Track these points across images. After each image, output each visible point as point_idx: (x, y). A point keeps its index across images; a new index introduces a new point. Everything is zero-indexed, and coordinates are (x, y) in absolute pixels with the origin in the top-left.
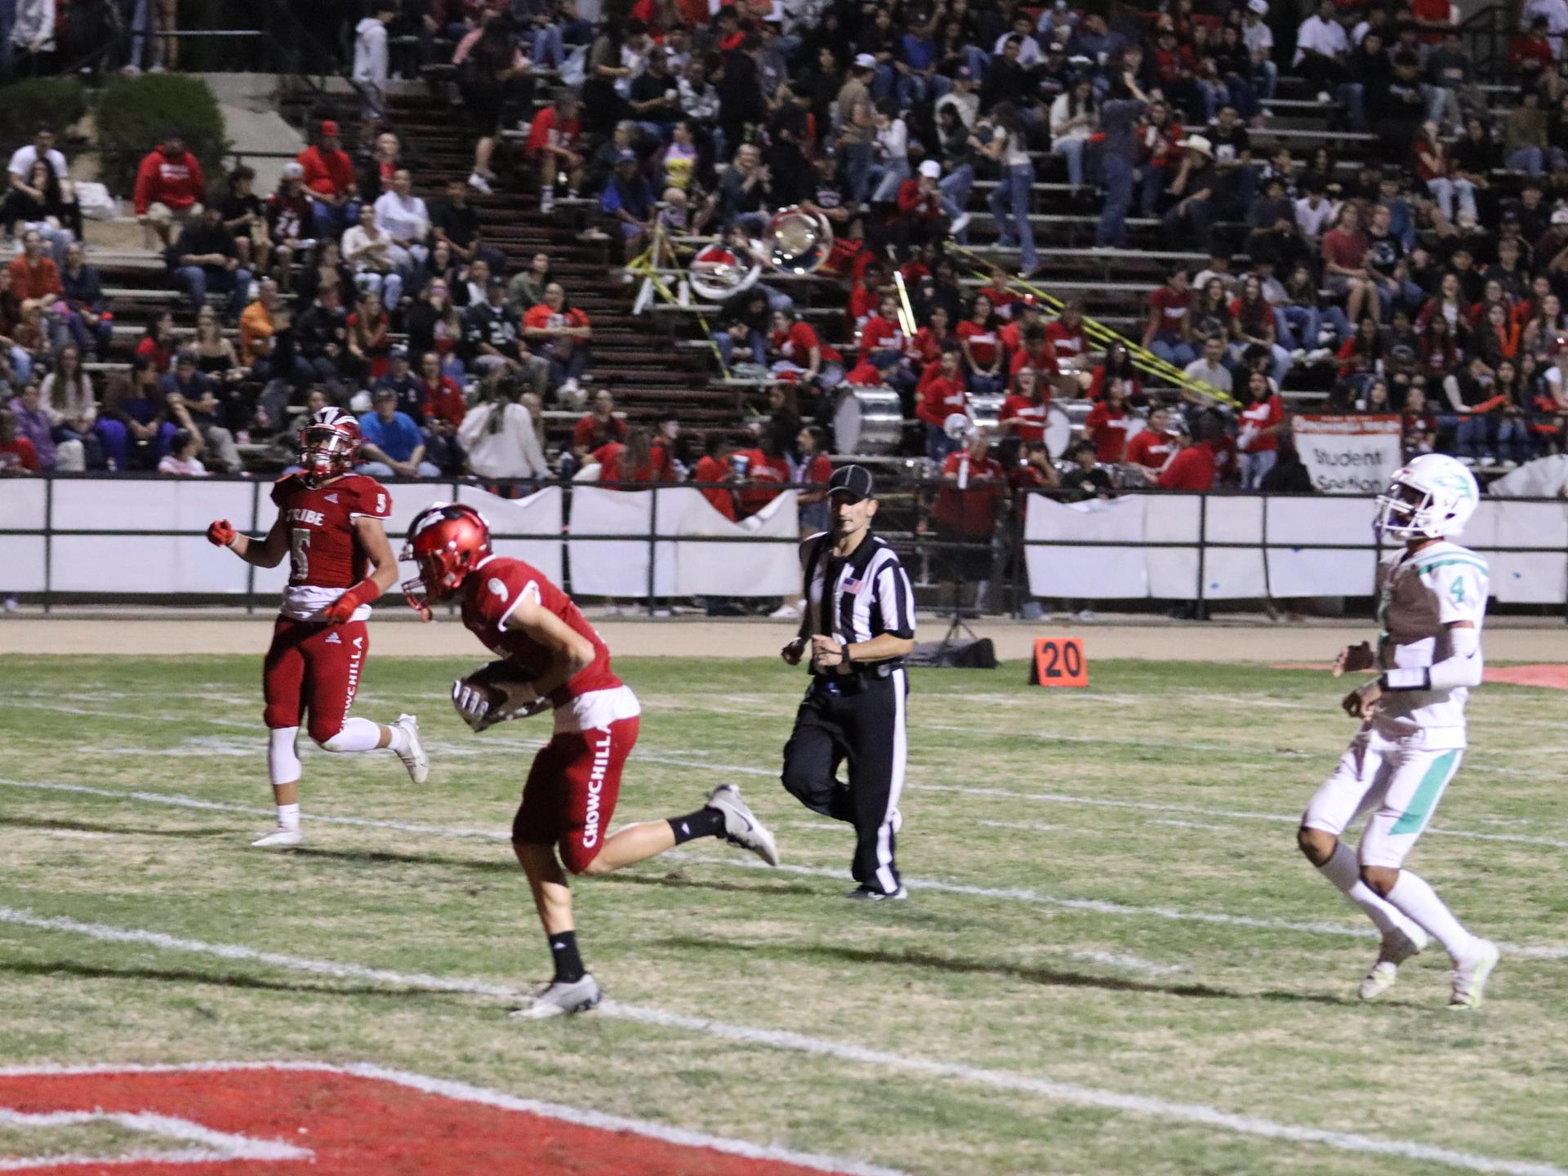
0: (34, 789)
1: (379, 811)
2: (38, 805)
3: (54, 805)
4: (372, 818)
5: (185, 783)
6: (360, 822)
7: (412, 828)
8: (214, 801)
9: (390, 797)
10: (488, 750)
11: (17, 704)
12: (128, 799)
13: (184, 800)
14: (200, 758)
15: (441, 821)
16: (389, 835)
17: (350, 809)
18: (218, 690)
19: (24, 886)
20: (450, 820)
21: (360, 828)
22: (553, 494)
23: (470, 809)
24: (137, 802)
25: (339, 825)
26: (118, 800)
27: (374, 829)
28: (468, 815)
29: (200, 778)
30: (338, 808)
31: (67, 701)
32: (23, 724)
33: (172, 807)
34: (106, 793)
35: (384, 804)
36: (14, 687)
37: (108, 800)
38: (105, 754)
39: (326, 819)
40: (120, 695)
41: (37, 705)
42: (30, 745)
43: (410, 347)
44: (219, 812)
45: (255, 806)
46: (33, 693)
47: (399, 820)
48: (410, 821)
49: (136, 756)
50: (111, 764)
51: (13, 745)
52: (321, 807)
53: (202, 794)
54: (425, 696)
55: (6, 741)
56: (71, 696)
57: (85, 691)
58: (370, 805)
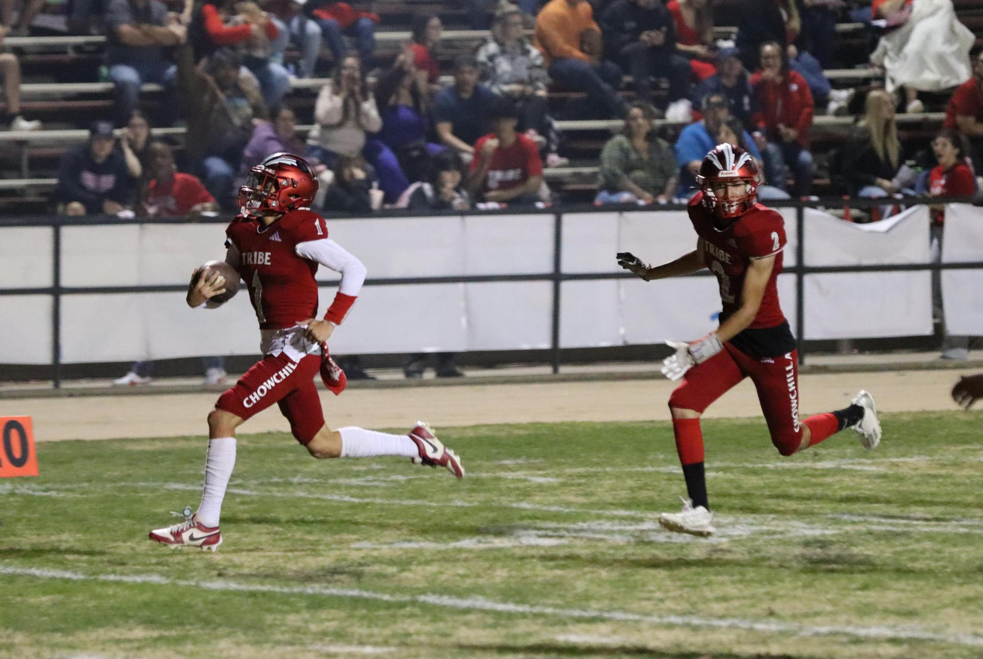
0: (301, 595)
1: (718, 607)
2: (306, 615)
3: (323, 614)
4: (711, 615)
5: (481, 581)
6: (695, 621)
7: (759, 626)
8: (517, 603)
9: (732, 590)
10: (848, 528)
11: (277, 493)
12: (414, 603)
13: (480, 602)
14: (500, 550)
15: (794, 616)
16: (732, 636)
17: (685, 606)
18: (521, 467)
20: (806, 615)
21: (696, 629)
22: (920, 215)
23: (831, 602)
24: (425, 607)
25: (670, 626)
26: (402, 605)
27: (712, 628)
28: (829, 608)
29: (501, 574)
30: (669, 604)
31: (337, 487)
33: (467, 611)
34: (386, 597)
35: (724, 599)
36: (272, 473)
37: (389, 606)
38: (385, 551)
39: (656, 619)
40: (401, 478)
41: (301, 494)
43: (738, 43)
44: (523, 615)
45: (569, 605)
46: (295, 480)
47: (744, 617)
48: (757, 618)
49: (421, 551)
50: (392, 562)
52: (647, 605)
53: (506, 594)
54: (770, 466)
56: (342, 481)
57: (357, 475)
58: (706, 600)
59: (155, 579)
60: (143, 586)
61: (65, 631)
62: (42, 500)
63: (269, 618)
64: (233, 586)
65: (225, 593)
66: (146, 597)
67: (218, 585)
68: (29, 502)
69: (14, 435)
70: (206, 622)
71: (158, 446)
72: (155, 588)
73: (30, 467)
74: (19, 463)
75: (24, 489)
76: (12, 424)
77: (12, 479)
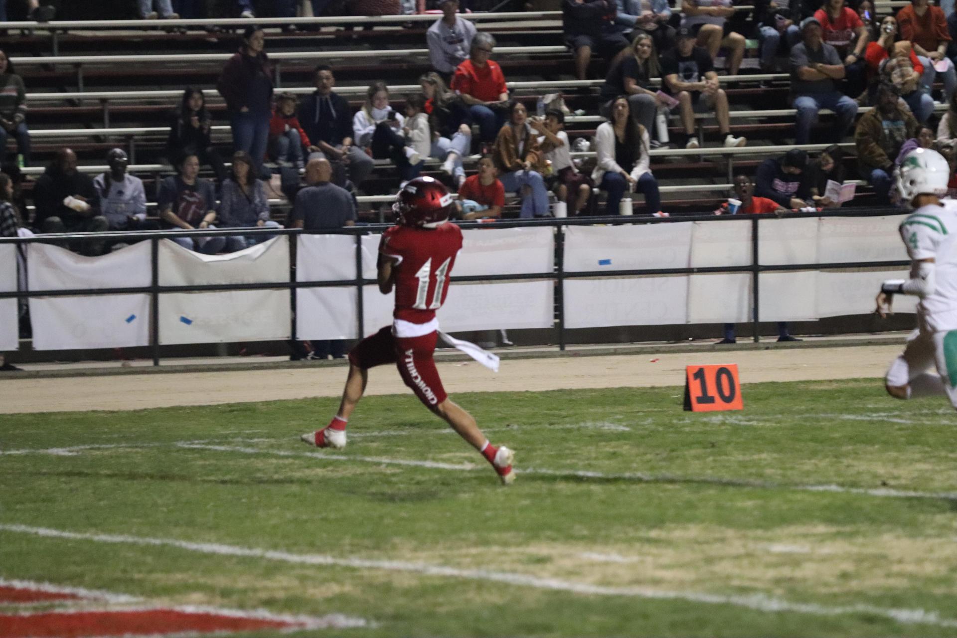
11: (927, 422)
19: (939, 591)
32: (931, 440)
41: (945, 422)
42: (940, 459)
46: (941, 411)
51: (923, 460)
55: (917, 456)
59: (834, 488)
60: (823, 494)
61: (766, 528)
62: (747, 428)
63: (921, 517)
64: (893, 493)
65: (887, 498)
66: (825, 501)
67: (882, 492)
68: (736, 429)
69: (724, 378)
70: (873, 521)
71: (834, 386)
72: (833, 494)
73: (736, 404)
74: (728, 400)
75: (732, 420)
76: (722, 371)
77: (723, 413)
